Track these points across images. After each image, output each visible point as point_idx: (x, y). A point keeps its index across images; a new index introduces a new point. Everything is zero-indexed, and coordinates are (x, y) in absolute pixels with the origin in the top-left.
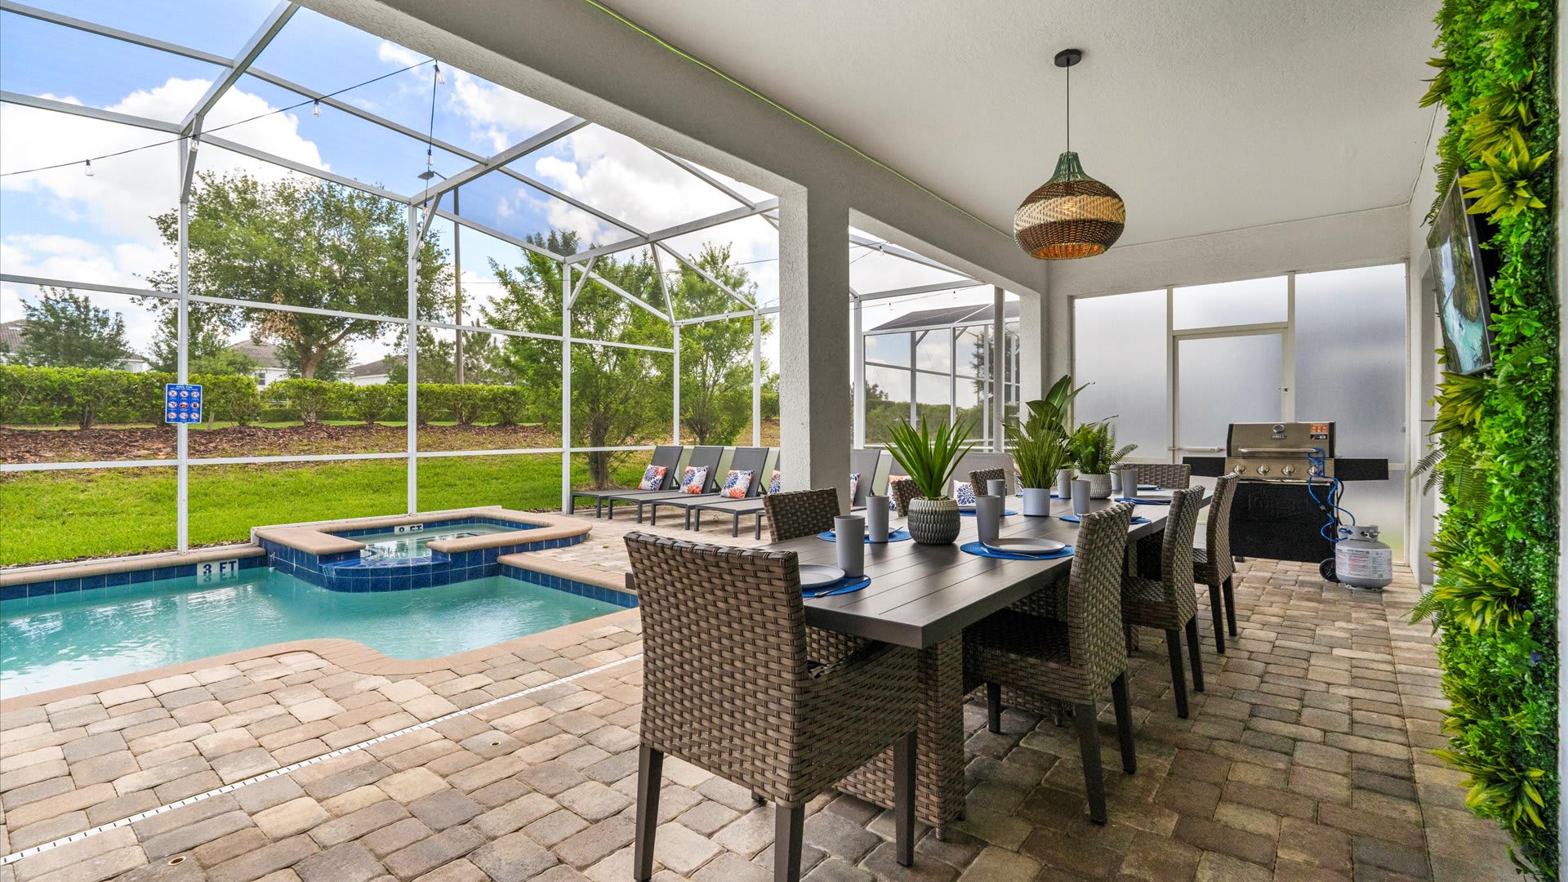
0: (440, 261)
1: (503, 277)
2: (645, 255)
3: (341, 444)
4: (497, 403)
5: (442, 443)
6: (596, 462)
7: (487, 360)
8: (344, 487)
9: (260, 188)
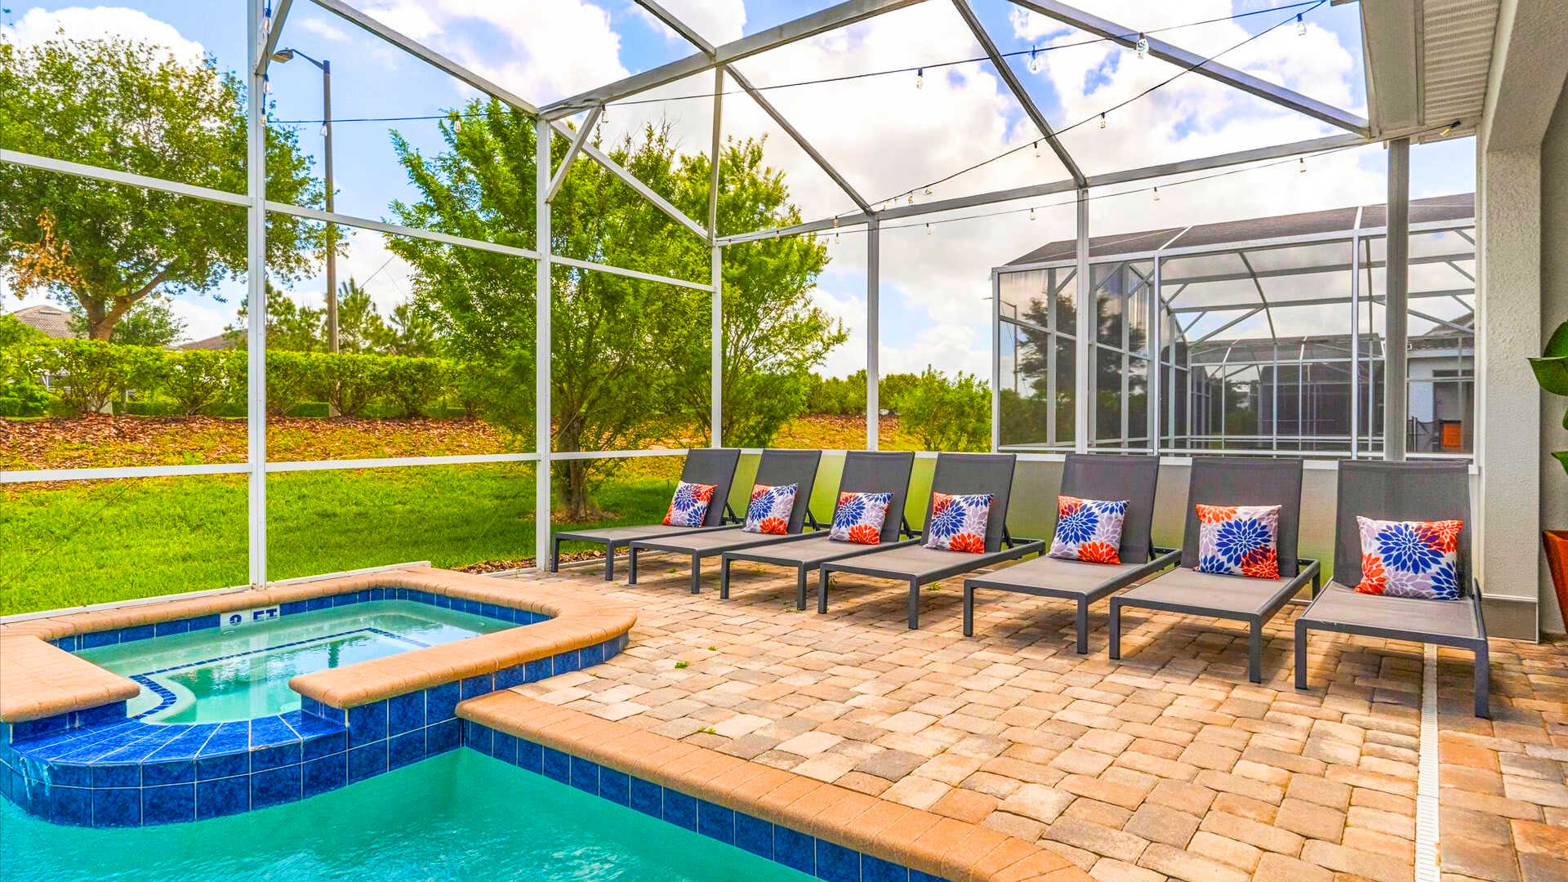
0: (302, 174)
1: (415, 168)
2: (650, 136)
3: (138, 448)
4: (396, 383)
5: (309, 445)
6: (568, 475)
7: (366, 334)
8: (140, 522)
9: (15, 56)
